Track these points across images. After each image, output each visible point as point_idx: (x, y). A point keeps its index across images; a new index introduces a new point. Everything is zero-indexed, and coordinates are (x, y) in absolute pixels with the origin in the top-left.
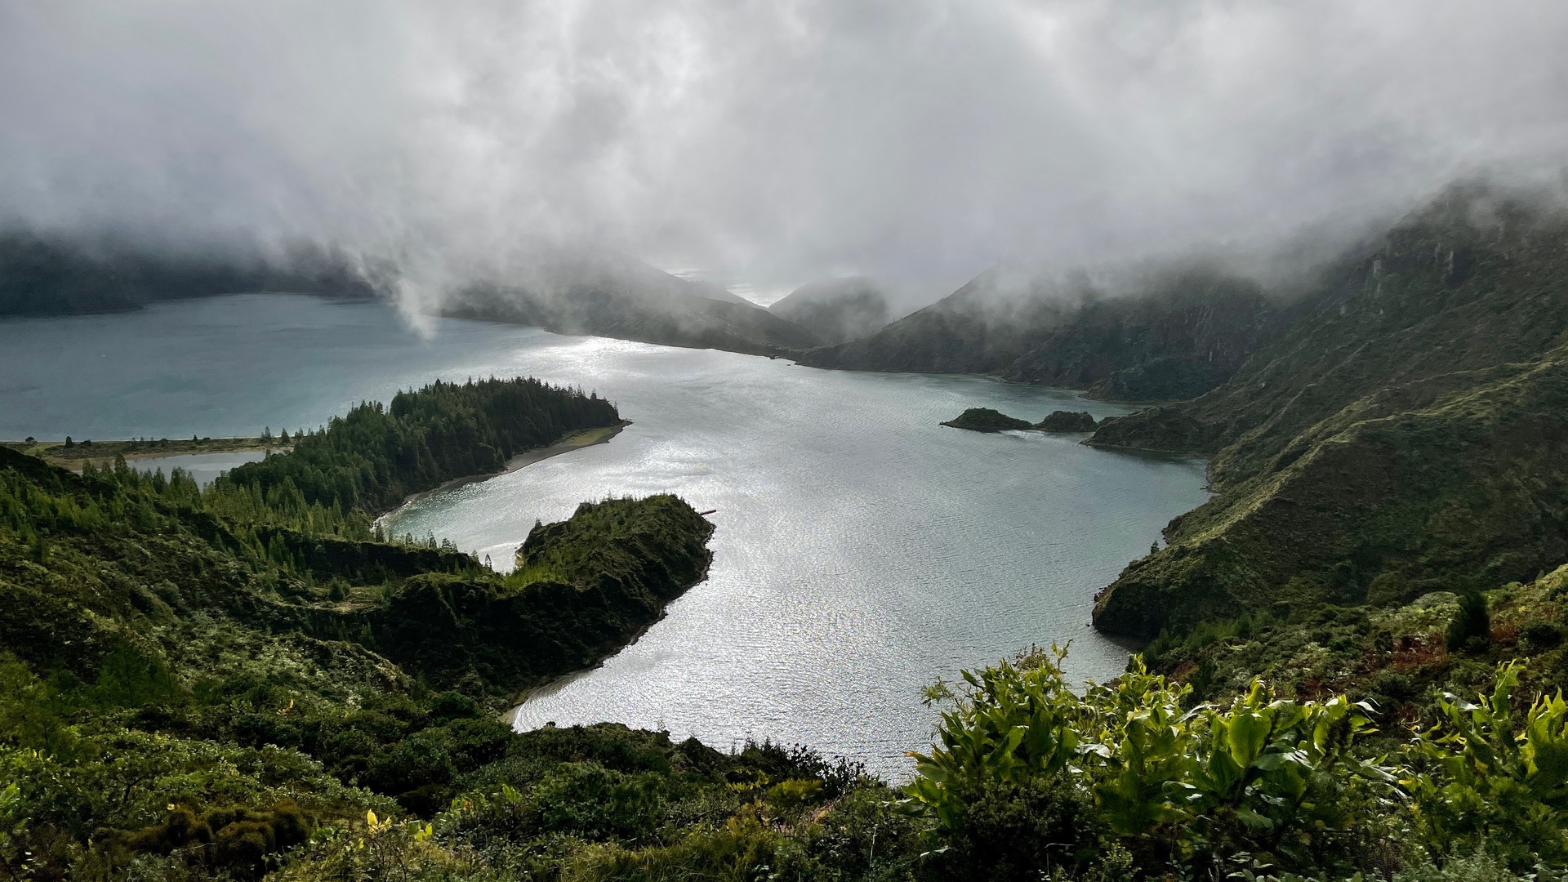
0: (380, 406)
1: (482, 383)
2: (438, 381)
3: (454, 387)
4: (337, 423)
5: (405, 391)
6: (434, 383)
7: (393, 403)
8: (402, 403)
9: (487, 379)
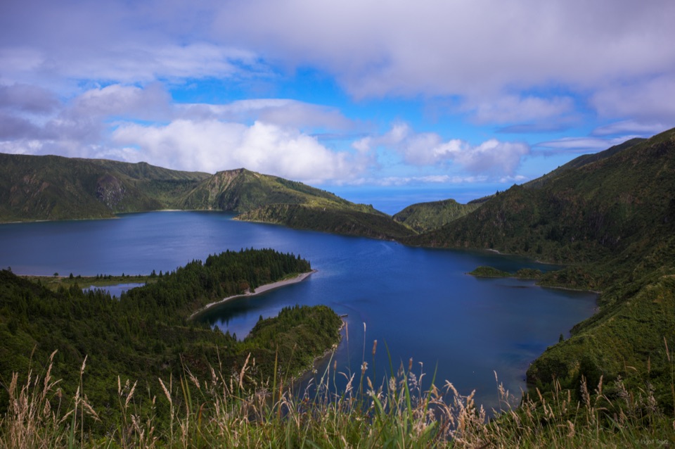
0: (201, 262)
1: (247, 250)
2: (228, 250)
3: (234, 253)
4: (180, 269)
5: (212, 255)
6: (226, 251)
7: (207, 261)
8: (210, 261)
9: (250, 249)
